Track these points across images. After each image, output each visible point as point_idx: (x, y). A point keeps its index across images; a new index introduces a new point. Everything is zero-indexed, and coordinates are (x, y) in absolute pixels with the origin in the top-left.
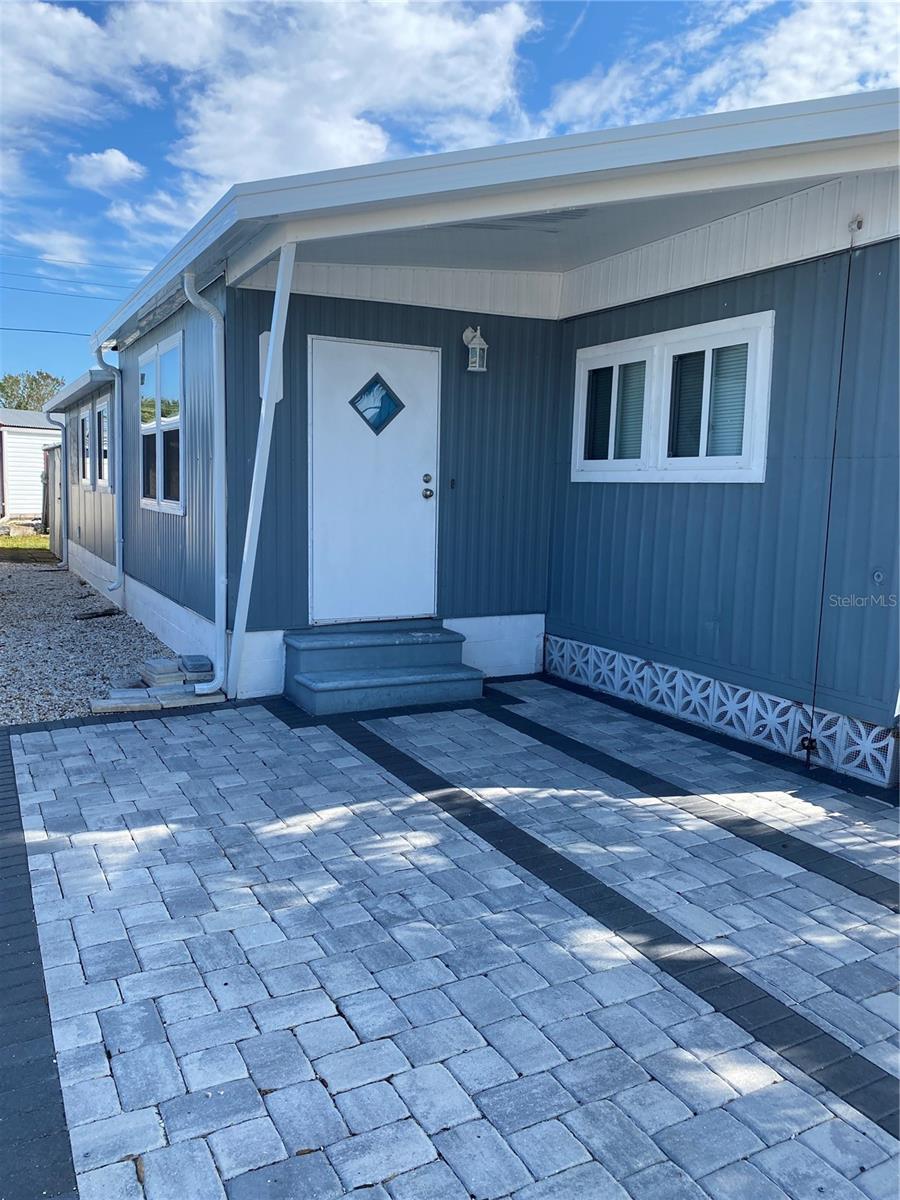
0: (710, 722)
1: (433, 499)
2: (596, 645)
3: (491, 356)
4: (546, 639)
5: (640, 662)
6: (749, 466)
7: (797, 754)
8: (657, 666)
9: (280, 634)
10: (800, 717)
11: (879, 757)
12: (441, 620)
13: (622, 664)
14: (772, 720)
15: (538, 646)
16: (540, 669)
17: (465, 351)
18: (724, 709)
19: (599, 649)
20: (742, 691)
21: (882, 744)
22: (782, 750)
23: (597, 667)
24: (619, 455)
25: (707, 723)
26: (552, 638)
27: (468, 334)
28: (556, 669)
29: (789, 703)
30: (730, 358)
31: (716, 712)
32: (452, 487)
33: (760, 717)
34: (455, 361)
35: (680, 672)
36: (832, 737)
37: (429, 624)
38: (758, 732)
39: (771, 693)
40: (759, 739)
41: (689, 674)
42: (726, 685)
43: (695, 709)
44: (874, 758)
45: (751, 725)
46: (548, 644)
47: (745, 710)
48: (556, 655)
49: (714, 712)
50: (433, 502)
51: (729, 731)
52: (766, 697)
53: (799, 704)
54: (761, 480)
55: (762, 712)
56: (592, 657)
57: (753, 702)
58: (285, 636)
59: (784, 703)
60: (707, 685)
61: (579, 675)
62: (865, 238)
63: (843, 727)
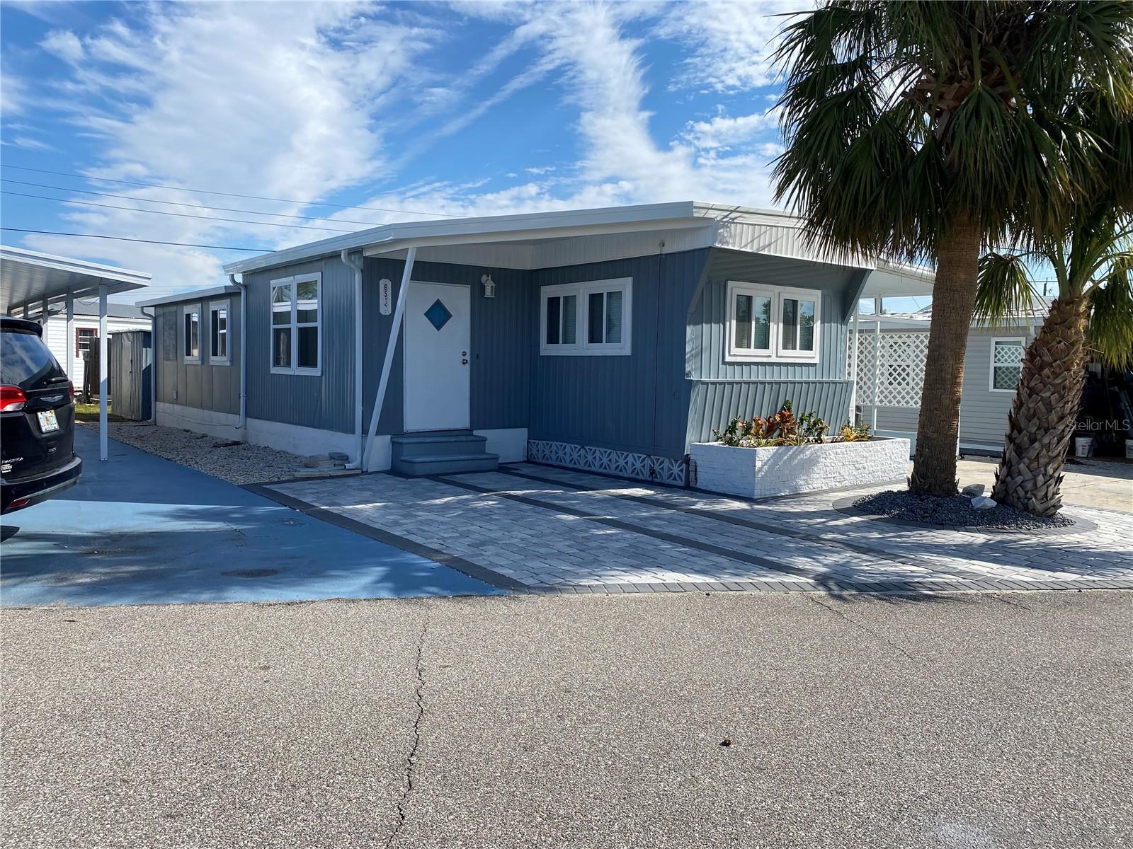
0: (612, 472)
1: (467, 365)
2: (556, 441)
3: (497, 290)
4: (528, 442)
5: (579, 447)
6: (623, 348)
7: (648, 479)
8: (587, 448)
9: (388, 437)
10: (650, 462)
11: (680, 473)
12: (472, 431)
13: (570, 449)
14: (638, 465)
15: (524, 446)
16: (525, 459)
17: (483, 288)
18: (618, 464)
19: (557, 444)
20: (626, 454)
21: (681, 468)
22: (643, 478)
23: (557, 453)
24: (565, 342)
25: (611, 472)
26: (532, 441)
27: (484, 278)
28: (534, 458)
29: (645, 456)
30: (615, 296)
31: (615, 466)
32: (477, 358)
33: (633, 465)
34: (478, 291)
35: (598, 449)
36: (662, 469)
37: (467, 432)
38: (633, 472)
39: (636, 453)
40: (633, 476)
41: (602, 450)
42: (618, 452)
43: (605, 466)
44: (678, 474)
45: (630, 469)
46: (529, 445)
47: (627, 463)
48: (534, 451)
49: (613, 466)
50: (467, 366)
51: (621, 474)
52: (635, 455)
53: (649, 456)
54: (629, 354)
55: (634, 462)
56: (554, 448)
57: (630, 459)
58: (391, 438)
59: (643, 456)
60: (610, 453)
61: (547, 459)
62: (666, 250)
63: (666, 464)
